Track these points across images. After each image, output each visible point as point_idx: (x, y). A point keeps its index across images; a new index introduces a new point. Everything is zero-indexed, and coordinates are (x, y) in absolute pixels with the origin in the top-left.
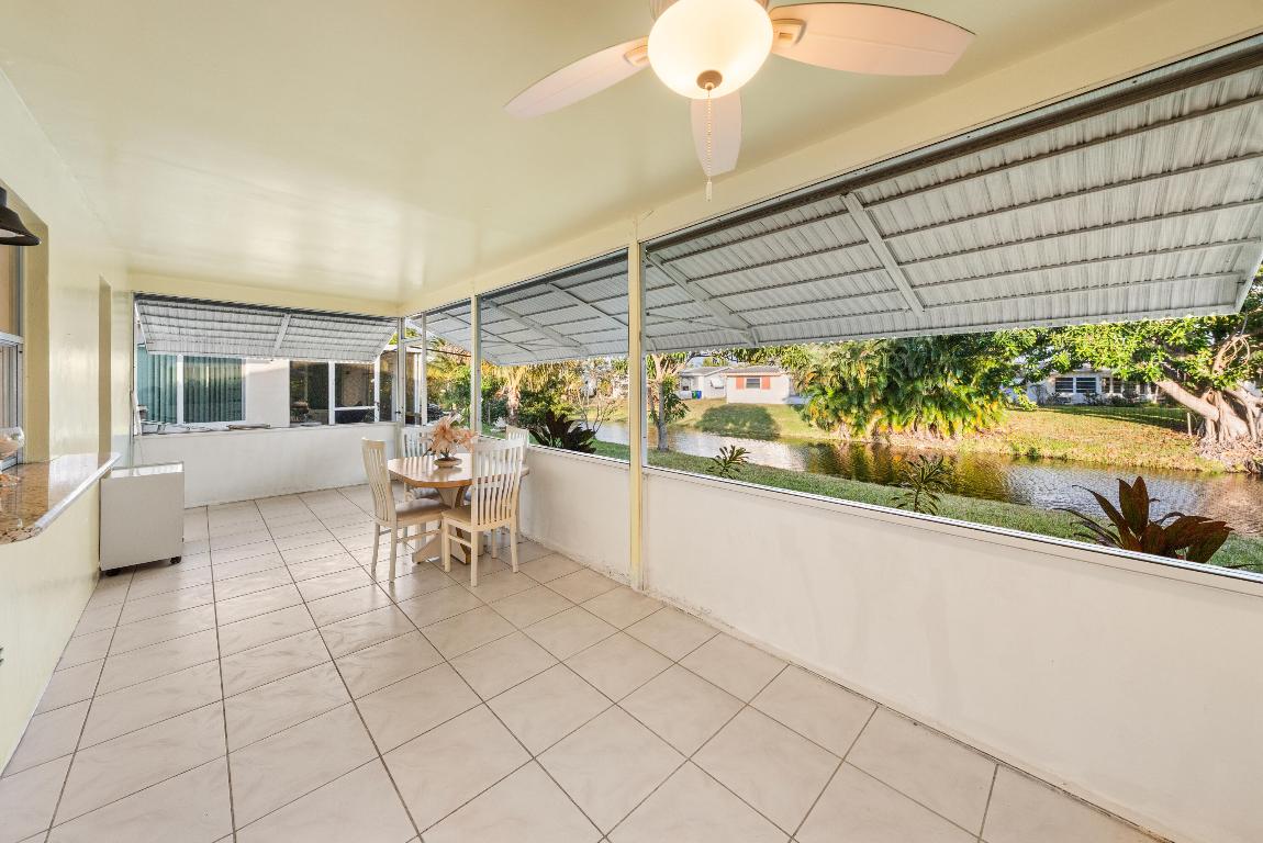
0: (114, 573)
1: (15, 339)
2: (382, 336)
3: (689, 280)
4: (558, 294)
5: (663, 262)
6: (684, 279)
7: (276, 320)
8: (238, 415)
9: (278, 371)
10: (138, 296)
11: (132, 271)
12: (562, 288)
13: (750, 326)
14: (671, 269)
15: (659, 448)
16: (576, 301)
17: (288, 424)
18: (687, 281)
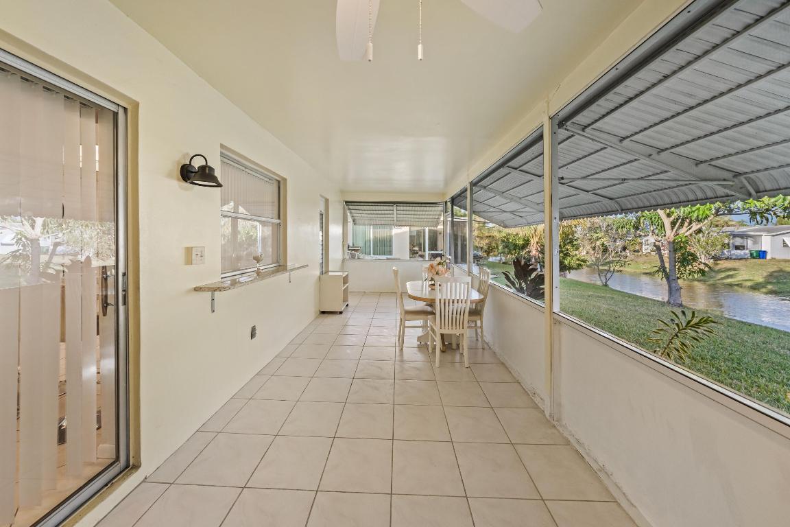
0: (323, 312)
1: (278, 221)
2: (438, 213)
3: (623, 139)
4: (515, 174)
5: (584, 128)
6: (615, 140)
7: (391, 208)
8: (390, 253)
9: (405, 232)
10: (346, 202)
11: (342, 192)
12: (516, 169)
13: (737, 175)
14: (597, 133)
15: (669, 302)
16: (529, 177)
17: (409, 259)
18: (621, 141)
